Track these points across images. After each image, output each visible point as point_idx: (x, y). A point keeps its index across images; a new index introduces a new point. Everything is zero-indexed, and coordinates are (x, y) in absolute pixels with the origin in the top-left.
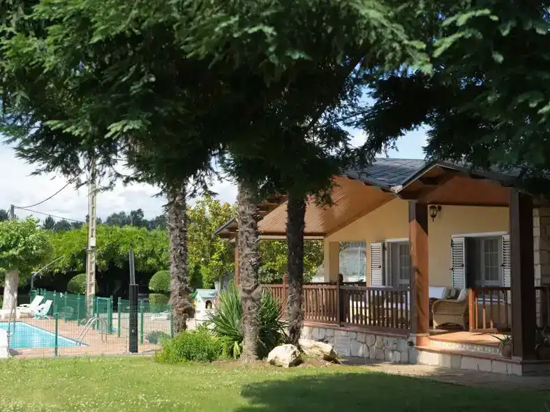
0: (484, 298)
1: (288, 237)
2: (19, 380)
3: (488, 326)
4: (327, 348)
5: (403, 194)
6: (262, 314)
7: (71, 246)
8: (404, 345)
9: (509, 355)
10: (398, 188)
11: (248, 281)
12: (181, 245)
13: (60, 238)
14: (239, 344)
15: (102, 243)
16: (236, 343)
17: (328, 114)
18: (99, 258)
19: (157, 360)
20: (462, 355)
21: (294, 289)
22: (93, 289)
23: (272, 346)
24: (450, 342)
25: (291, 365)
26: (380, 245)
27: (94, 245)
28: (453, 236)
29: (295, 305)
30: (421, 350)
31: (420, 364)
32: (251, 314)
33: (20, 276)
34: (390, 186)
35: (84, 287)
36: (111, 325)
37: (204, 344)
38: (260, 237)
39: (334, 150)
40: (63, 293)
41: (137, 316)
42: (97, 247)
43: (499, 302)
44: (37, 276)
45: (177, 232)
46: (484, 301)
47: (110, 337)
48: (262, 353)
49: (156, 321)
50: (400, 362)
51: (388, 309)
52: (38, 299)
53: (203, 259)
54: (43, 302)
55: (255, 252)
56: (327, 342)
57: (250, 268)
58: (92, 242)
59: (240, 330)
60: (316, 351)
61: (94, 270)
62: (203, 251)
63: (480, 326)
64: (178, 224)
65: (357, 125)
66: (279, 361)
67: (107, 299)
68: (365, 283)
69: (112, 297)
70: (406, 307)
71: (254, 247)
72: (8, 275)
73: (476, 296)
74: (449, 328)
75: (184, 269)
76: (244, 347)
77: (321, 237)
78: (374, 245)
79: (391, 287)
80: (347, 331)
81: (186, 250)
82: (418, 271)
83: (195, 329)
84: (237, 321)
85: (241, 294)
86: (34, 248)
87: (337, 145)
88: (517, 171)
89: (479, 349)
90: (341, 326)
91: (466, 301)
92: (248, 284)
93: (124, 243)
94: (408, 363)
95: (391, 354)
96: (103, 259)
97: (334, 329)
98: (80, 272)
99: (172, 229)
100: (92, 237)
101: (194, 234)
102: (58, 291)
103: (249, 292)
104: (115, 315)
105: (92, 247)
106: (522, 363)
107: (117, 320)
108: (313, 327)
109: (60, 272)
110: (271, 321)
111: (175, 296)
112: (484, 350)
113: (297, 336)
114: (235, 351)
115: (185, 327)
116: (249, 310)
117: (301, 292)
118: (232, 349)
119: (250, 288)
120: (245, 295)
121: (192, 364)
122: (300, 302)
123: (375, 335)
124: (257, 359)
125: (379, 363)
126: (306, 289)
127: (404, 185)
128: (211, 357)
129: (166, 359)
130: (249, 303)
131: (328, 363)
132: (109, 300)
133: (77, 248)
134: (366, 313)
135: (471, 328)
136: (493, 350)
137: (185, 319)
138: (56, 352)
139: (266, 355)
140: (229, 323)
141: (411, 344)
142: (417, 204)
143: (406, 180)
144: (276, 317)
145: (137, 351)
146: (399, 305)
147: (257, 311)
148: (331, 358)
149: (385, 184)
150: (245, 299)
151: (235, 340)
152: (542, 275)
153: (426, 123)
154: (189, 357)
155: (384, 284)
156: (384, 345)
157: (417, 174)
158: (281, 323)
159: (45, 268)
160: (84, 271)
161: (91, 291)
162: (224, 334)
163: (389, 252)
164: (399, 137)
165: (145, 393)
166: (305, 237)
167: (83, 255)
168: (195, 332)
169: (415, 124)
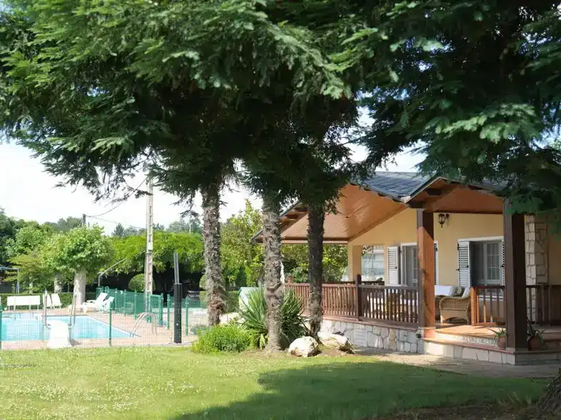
0: (484, 295)
1: (309, 242)
2: (68, 368)
3: (488, 321)
4: (342, 340)
5: (412, 204)
6: (285, 310)
7: (133, 249)
8: (413, 337)
9: (504, 346)
10: (407, 199)
11: (271, 281)
12: (215, 249)
13: (124, 243)
14: (264, 336)
15: (159, 247)
16: (262, 336)
17: (331, 132)
18: (156, 259)
19: (193, 351)
20: (463, 347)
21: (314, 288)
22: (151, 287)
23: (293, 338)
24: (453, 335)
25: (309, 355)
26: (396, 248)
27: (152, 249)
28: (459, 240)
29: (315, 302)
30: (428, 341)
31: (428, 354)
32: (275, 310)
33: (87, 275)
34: (400, 197)
35: (143, 285)
36: (162, 319)
37: (233, 337)
38: (283, 242)
39: (338, 164)
40: (123, 290)
41: (180, 311)
42: (154, 250)
43: (498, 299)
44: (104, 276)
45: (211, 238)
46: (485, 298)
47: (159, 330)
48: (284, 344)
49: (197, 316)
50: (409, 352)
51: (403, 305)
52: (102, 295)
53: (246, 261)
54: (107, 298)
55: (277, 256)
56: (343, 335)
57: (274, 270)
58: (150, 246)
59: (265, 324)
60: (332, 342)
61: (151, 270)
62: (246, 254)
63: (481, 321)
64: (213, 232)
65: (360, 143)
66: (299, 352)
67: (159, 296)
68: (384, 282)
69: (162, 294)
70: (415, 303)
71: (277, 251)
72: (77, 275)
73: (477, 293)
74: (454, 322)
75: (217, 270)
76: (269, 339)
77: (346, 242)
78: (391, 248)
79: (406, 286)
80: (365, 325)
81: (219, 254)
82: (425, 272)
83: (226, 323)
84: (262, 316)
85: (266, 292)
86: (99, 251)
87: (340, 160)
88: (504, 183)
89: (478, 341)
90: (359, 320)
91: (468, 298)
92: (271, 284)
93: (178, 247)
94: (417, 353)
95: (402, 345)
96: (160, 261)
97: (353, 323)
98: (140, 273)
99: (207, 236)
100: (150, 241)
101: (236, 239)
102: (120, 289)
103: (273, 290)
104: (165, 310)
105: (150, 251)
106: (515, 354)
107: (167, 315)
108: (336, 321)
109: (122, 273)
110: (293, 317)
111: (210, 294)
112: (483, 342)
113: (317, 329)
114: (261, 343)
115: (218, 321)
116: (273, 306)
117: (320, 291)
118: (259, 342)
119: (273, 287)
120: (269, 293)
121: (222, 354)
122: (320, 298)
123: (389, 328)
124: (280, 350)
125: (390, 353)
126: (324, 287)
127: (411, 195)
128: (239, 348)
129: (201, 349)
130: (273, 300)
131: (343, 353)
132: (160, 297)
133: (138, 252)
134: (384, 309)
135: (473, 322)
136: (490, 341)
137: (218, 314)
138: (110, 343)
139: (288, 347)
140: (255, 318)
141: (419, 336)
142: (424, 213)
143: (413, 191)
144: (298, 312)
145: (180, 342)
146: (409, 301)
147: (280, 307)
148: (346, 349)
149: (395, 195)
150: (269, 297)
151: (261, 333)
152: (537, 275)
153: (423, 140)
154: (220, 347)
155: (400, 283)
156: (396, 337)
157: (423, 186)
158: (302, 317)
159: (110, 268)
160: (143, 272)
161: (149, 289)
162: (251, 327)
163: (403, 255)
164: (398, 153)
165: (174, 380)
166: (324, 242)
167: (143, 257)
168: (226, 326)
169: (413, 142)
